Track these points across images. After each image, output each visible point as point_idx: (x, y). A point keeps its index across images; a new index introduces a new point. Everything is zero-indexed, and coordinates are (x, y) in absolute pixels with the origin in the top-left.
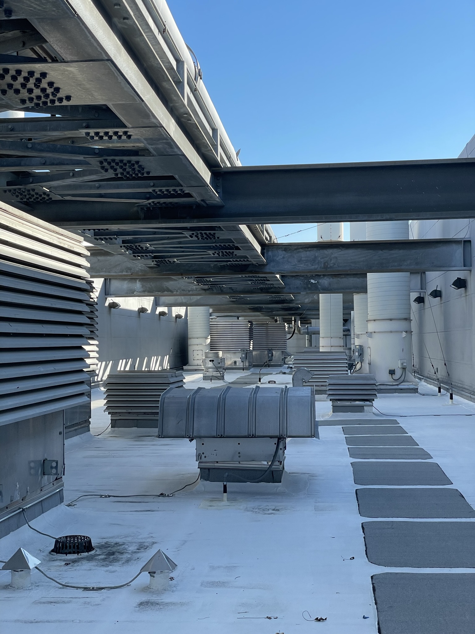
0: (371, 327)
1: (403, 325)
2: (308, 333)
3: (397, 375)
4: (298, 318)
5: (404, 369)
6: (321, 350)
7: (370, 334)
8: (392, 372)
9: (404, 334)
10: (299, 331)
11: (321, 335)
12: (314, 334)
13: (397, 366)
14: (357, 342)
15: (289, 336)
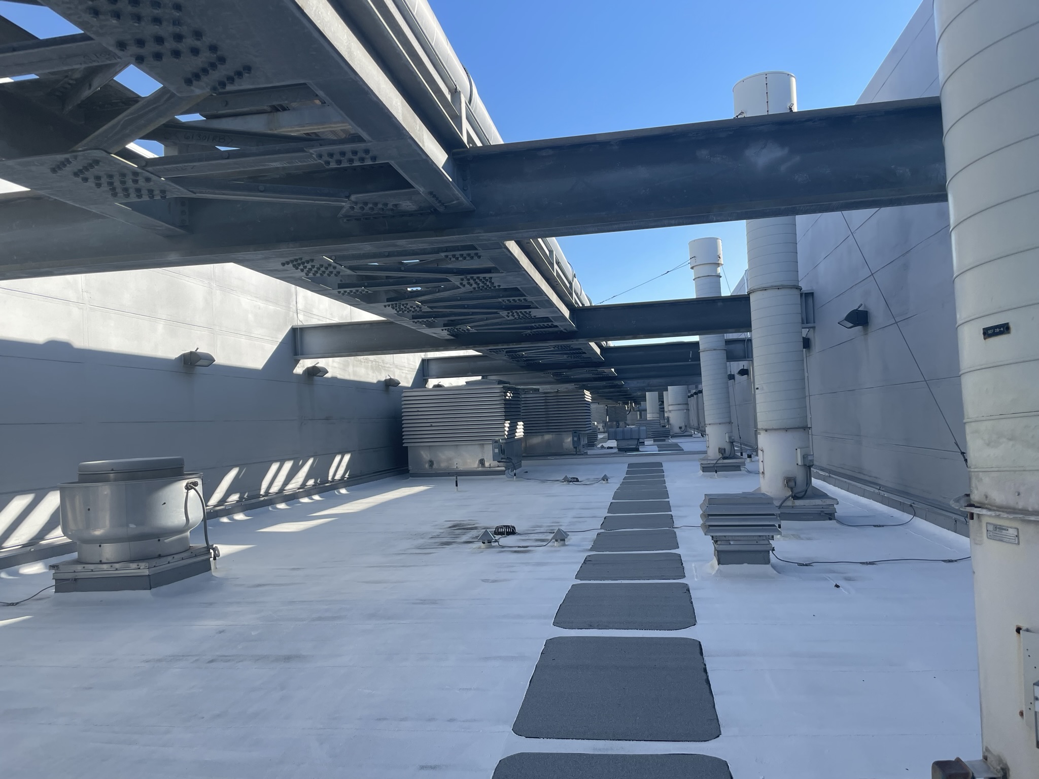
0: (671, 408)
1: (684, 407)
2: (639, 411)
3: (683, 429)
4: (632, 401)
5: (686, 426)
6: (648, 419)
7: (670, 411)
8: (680, 428)
9: (685, 411)
10: (634, 410)
11: (648, 411)
12: (643, 411)
13: (683, 425)
14: (666, 415)
15: (628, 413)
